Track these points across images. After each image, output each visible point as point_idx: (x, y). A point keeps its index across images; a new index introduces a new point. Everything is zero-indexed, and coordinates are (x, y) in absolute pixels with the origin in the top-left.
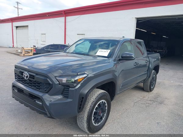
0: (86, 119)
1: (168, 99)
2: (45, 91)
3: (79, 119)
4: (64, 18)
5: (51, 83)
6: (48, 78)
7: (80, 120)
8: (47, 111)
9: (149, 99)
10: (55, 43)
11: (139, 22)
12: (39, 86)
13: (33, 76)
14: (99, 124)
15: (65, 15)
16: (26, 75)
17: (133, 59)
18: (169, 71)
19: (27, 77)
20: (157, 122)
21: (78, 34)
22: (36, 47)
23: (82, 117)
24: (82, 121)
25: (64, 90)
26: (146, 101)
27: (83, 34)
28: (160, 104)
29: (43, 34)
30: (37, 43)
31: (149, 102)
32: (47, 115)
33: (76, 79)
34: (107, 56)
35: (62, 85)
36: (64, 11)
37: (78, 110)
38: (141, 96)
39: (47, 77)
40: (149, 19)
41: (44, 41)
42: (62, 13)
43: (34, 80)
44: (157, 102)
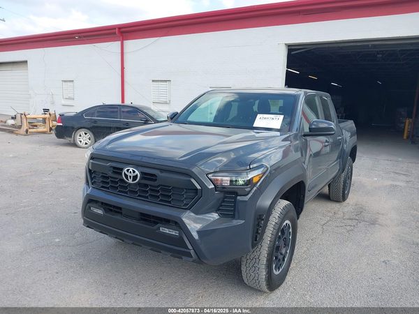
0: (265, 260)
1: (383, 214)
2: (186, 205)
3: (249, 261)
4: (118, 44)
5: (199, 187)
6: (191, 177)
7: (251, 265)
8: (190, 247)
9: (347, 217)
10: (108, 103)
11: (292, 53)
12: (170, 196)
13: (154, 175)
14: (281, 270)
15: (122, 36)
16: (132, 175)
17: (333, 132)
18: (363, 158)
19: (135, 178)
20: (382, 260)
21: (153, 81)
22: (52, 111)
23: (257, 257)
24: (256, 265)
25: (223, 201)
26: (343, 221)
27: (166, 81)
28: (373, 224)
29: (65, 81)
30: (53, 103)
31: (350, 222)
32: (192, 257)
33: (250, 176)
34: (279, 128)
35: (221, 191)
36: (119, 28)
37: (252, 242)
38: (329, 211)
39: (190, 175)
40: (315, 47)
41: (70, 98)
42: (115, 33)
43: (156, 183)
44: (364, 221)
